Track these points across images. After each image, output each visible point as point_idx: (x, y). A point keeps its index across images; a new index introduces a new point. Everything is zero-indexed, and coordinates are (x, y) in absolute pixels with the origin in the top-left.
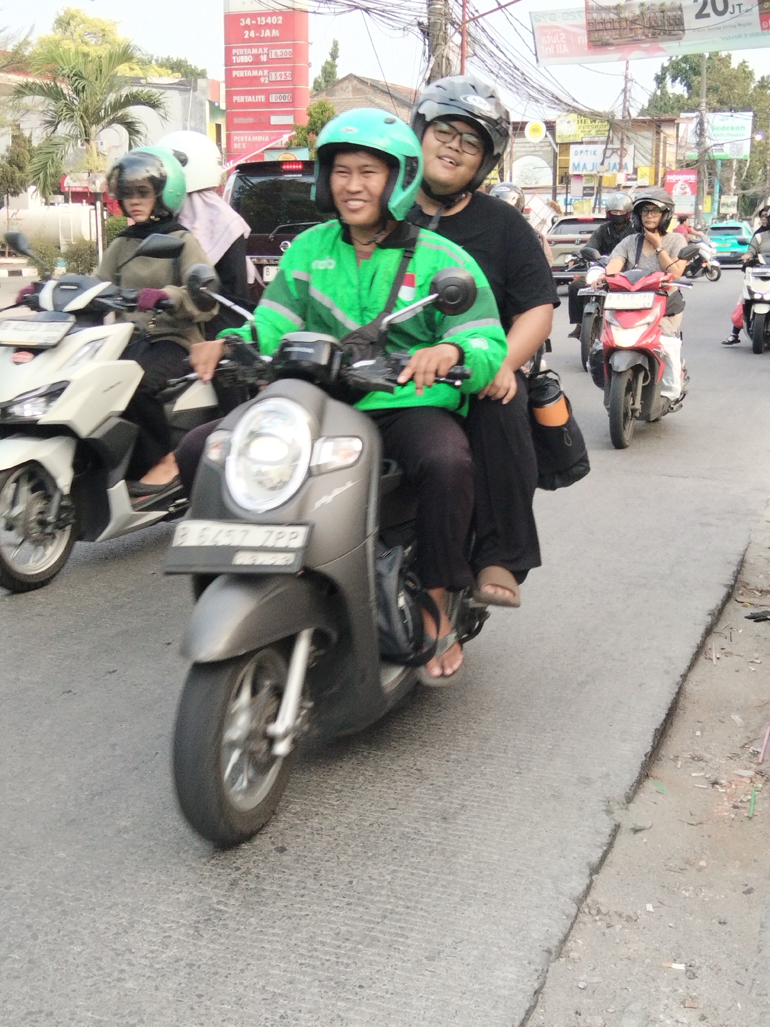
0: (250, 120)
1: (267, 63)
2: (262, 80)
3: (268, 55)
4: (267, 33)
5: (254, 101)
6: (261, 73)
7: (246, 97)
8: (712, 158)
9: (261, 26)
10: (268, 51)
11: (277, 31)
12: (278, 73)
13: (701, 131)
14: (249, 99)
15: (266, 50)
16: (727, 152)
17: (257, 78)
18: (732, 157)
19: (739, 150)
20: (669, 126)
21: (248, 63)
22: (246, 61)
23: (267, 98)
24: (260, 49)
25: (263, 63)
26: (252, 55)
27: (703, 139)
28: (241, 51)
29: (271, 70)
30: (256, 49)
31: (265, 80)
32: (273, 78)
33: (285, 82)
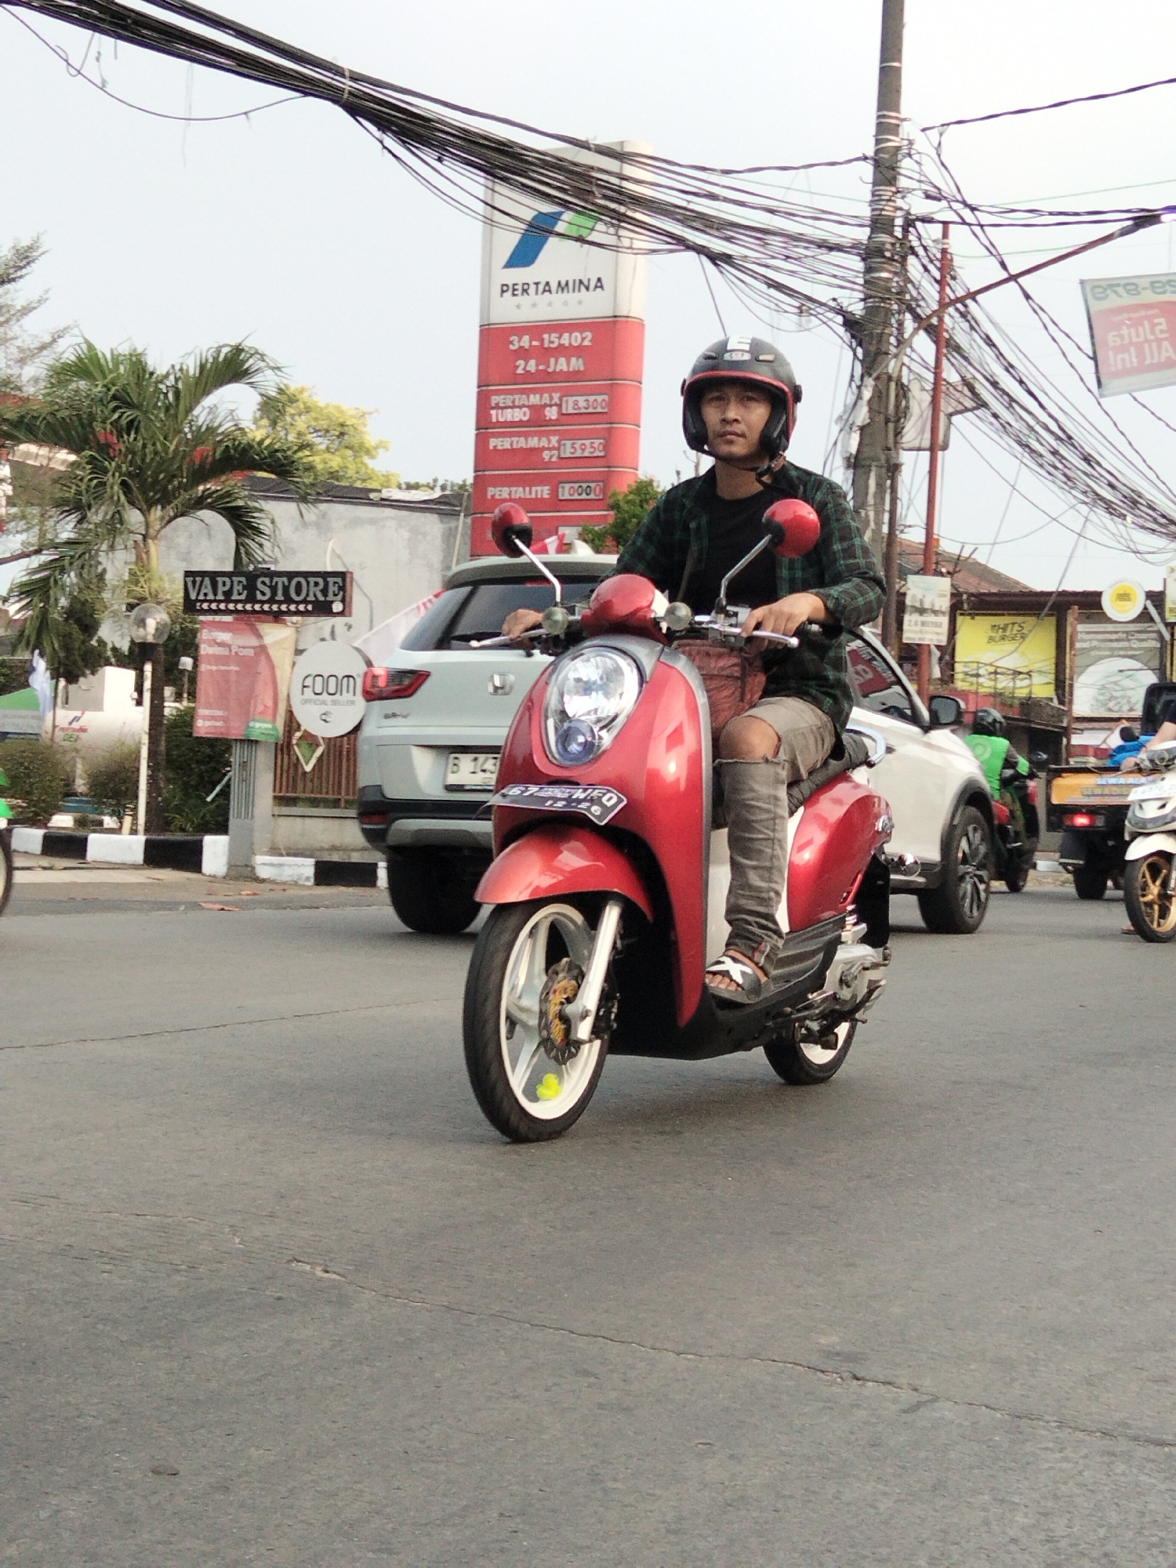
1: (557, 422)
2: (546, 455)
3: (559, 406)
5: (528, 496)
6: (544, 443)
7: (514, 489)
9: (549, 349)
10: (561, 399)
11: (581, 360)
12: (578, 444)
14: (518, 493)
15: (556, 397)
17: (539, 450)
21: (521, 424)
22: (517, 419)
24: (546, 396)
25: (551, 423)
26: (528, 407)
28: (508, 400)
29: (564, 436)
30: (538, 396)
31: (552, 456)
32: (568, 452)
33: (591, 459)
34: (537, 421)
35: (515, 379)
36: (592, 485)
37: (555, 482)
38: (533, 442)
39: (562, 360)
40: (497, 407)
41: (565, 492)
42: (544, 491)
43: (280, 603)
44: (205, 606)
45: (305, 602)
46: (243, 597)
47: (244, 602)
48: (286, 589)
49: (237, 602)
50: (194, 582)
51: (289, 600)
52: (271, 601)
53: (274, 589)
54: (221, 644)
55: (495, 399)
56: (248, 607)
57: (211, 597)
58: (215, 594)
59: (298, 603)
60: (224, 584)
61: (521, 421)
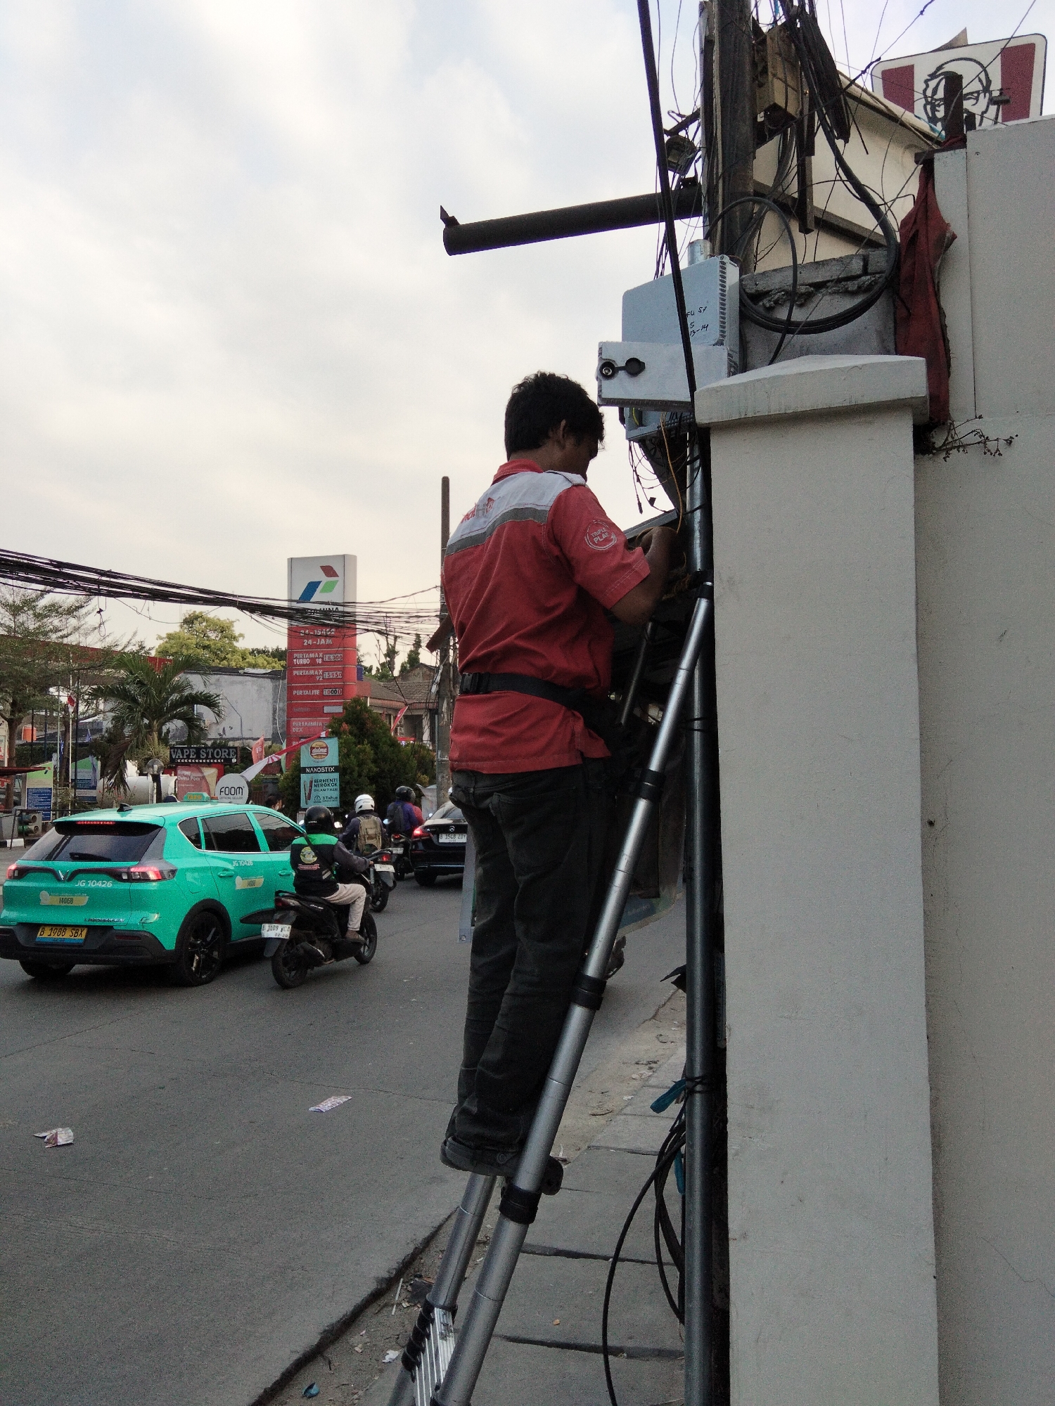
0: (307, 709)
1: (321, 664)
2: (317, 678)
3: (323, 658)
4: (323, 641)
5: (310, 694)
6: (316, 673)
7: (304, 691)
9: (317, 635)
10: (323, 655)
11: (330, 640)
12: (331, 673)
14: (306, 692)
15: (321, 654)
17: (313, 676)
21: (306, 665)
22: (304, 663)
23: (322, 692)
24: (316, 654)
25: (319, 665)
26: (310, 658)
28: (301, 655)
29: (325, 670)
30: (313, 654)
31: (320, 678)
32: (326, 675)
33: (337, 679)
34: (313, 663)
35: (304, 647)
36: (337, 690)
37: (322, 688)
38: (312, 672)
39: (323, 640)
40: (296, 658)
41: (326, 692)
42: (317, 692)
43: (210, 759)
44: (179, 761)
45: (220, 758)
46: (194, 757)
47: (195, 759)
48: (212, 754)
49: (192, 759)
50: (174, 752)
51: (213, 758)
52: (206, 758)
53: (207, 754)
54: (186, 776)
55: (295, 655)
56: (197, 761)
57: (181, 757)
58: (183, 755)
59: (217, 759)
60: (186, 752)
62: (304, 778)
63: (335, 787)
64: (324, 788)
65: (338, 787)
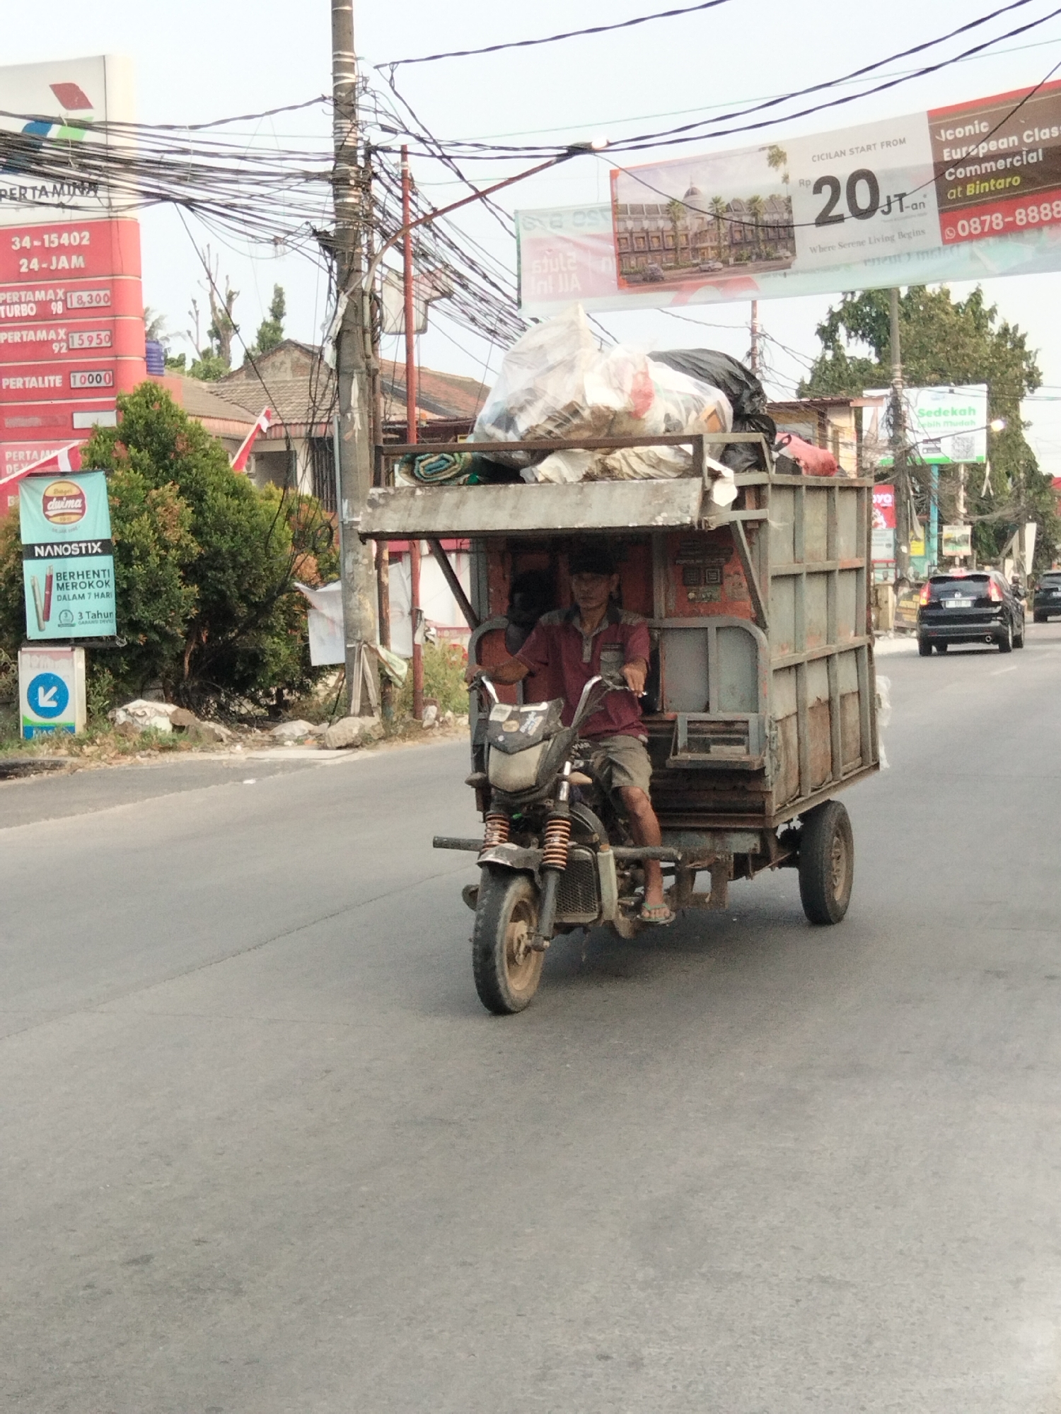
0: (36, 421)
1: (62, 316)
2: (56, 347)
3: (65, 302)
5: (41, 385)
6: (52, 335)
7: (27, 379)
8: (919, 463)
9: (49, 249)
10: (65, 293)
11: (81, 258)
12: (85, 335)
13: (897, 419)
14: (32, 382)
15: (60, 293)
16: (948, 452)
17: (48, 343)
18: (956, 460)
19: (969, 449)
20: (840, 413)
21: (28, 318)
22: (24, 314)
23: (67, 380)
24: (51, 292)
25: (57, 316)
26: (35, 302)
27: (901, 433)
28: (14, 296)
29: (72, 329)
30: (43, 292)
31: (61, 348)
32: (76, 344)
33: (98, 350)
34: (44, 314)
35: (20, 277)
36: (102, 374)
38: (42, 335)
39: (63, 258)
40: (5, 303)
41: (77, 380)
42: (56, 381)
55: (2, 296)
61: (28, 315)
62: (33, 572)
63: (105, 590)
64: (79, 591)
65: (111, 589)
